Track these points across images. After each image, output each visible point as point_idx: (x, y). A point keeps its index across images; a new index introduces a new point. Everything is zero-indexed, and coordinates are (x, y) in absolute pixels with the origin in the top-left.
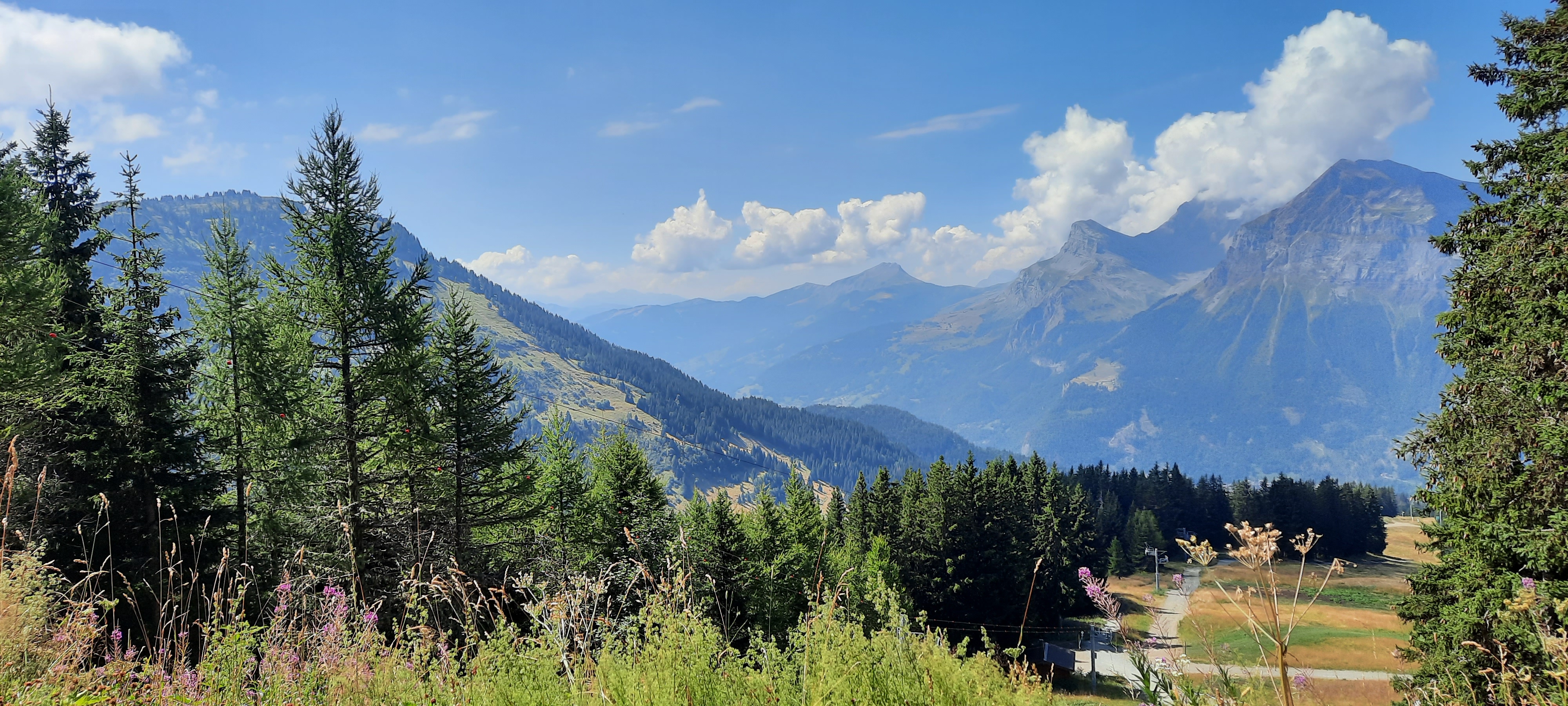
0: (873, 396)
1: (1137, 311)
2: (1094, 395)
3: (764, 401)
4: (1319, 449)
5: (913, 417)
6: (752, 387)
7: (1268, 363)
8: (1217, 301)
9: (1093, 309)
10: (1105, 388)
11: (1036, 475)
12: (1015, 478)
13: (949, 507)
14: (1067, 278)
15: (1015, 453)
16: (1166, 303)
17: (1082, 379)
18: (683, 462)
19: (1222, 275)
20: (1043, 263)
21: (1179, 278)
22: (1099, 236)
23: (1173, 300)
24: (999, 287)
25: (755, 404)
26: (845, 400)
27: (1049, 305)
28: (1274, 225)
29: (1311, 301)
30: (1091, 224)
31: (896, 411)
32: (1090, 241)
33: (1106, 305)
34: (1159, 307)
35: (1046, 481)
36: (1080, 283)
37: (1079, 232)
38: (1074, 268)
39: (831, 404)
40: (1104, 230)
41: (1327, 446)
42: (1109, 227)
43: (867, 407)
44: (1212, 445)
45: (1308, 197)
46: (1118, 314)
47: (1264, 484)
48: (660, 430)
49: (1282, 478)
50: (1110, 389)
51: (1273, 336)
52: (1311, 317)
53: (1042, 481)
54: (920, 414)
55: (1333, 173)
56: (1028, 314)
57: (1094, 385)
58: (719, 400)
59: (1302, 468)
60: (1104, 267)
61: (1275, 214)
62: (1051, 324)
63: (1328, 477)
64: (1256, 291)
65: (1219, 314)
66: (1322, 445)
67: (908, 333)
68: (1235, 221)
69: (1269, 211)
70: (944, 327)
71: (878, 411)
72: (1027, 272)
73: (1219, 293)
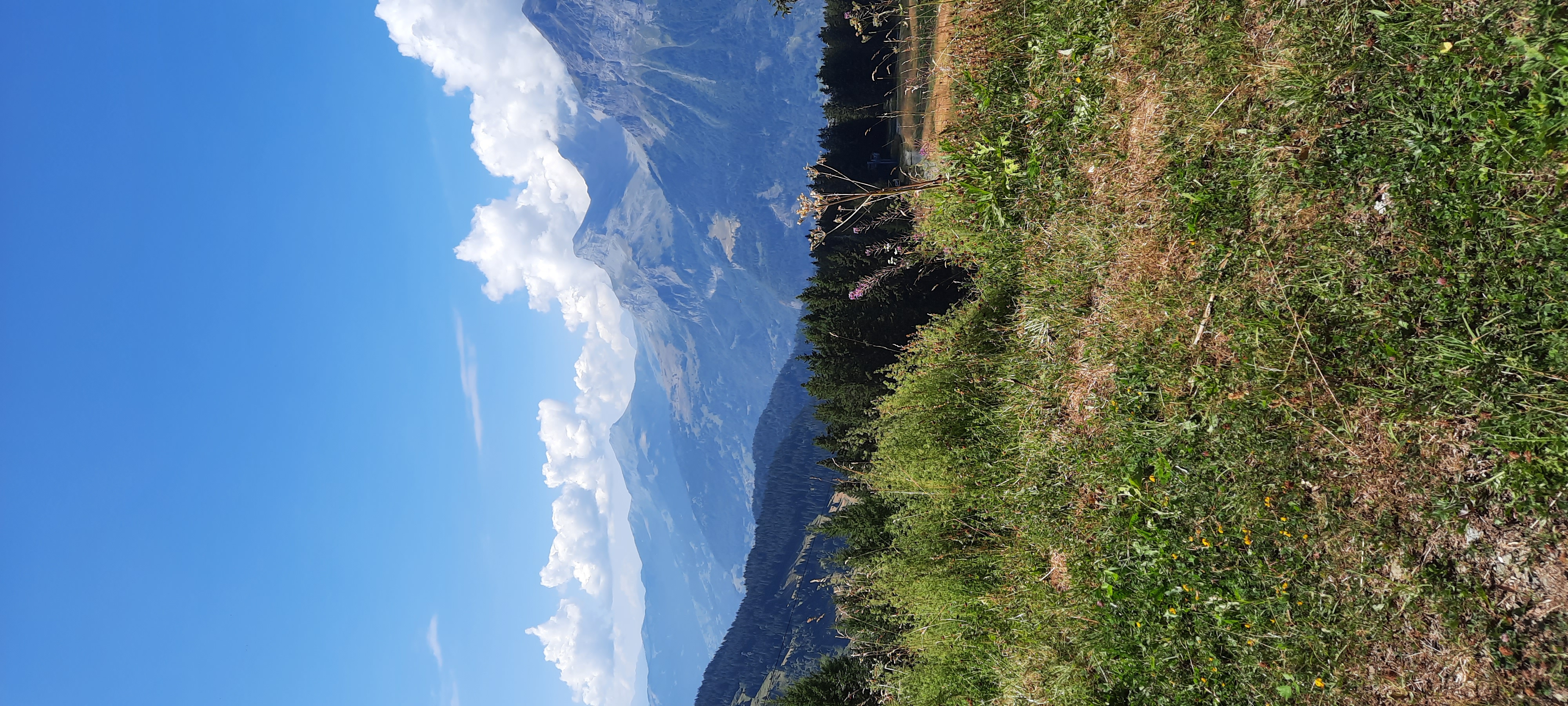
0: (744, 451)
1: (663, 198)
2: (744, 242)
3: (749, 564)
4: (794, 41)
5: (765, 412)
6: (734, 576)
7: (714, 82)
8: (655, 126)
9: (660, 239)
10: (738, 230)
11: (819, 297)
12: (822, 316)
13: (851, 379)
14: (630, 263)
15: (799, 315)
16: (656, 172)
17: (728, 251)
18: (811, 648)
19: (629, 120)
20: (615, 286)
21: (632, 159)
22: (588, 231)
23: (653, 164)
24: (637, 329)
25: (751, 572)
26: (749, 481)
27: (656, 280)
28: (584, 73)
29: (657, 43)
30: (577, 238)
31: (759, 429)
32: (594, 240)
33: (657, 227)
34: (660, 178)
35: (825, 288)
36: (635, 251)
37: (584, 251)
38: (620, 256)
39: (752, 494)
40: (583, 228)
41: (792, 34)
42: (581, 222)
43: (755, 457)
44: (791, 135)
45: (557, 41)
46: (666, 216)
47: (826, 91)
48: (777, 673)
49: (819, 76)
50: (738, 225)
51: (689, 78)
52: (671, 43)
53: (824, 291)
54: (761, 407)
55: (537, 20)
56: (665, 301)
57: (734, 240)
58: (746, 611)
59: (811, 57)
60: (620, 228)
61: (572, 72)
62: (674, 278)
63: (819, 36)
64: (646, 91)
65: (667, 125)
66: (791, 38)
67: (681, 417)
68: (579, 107)
69: (570, 78)
70: (675, 381)
71: (759, 447)
72: (622, 300)
73: (647, 124)
